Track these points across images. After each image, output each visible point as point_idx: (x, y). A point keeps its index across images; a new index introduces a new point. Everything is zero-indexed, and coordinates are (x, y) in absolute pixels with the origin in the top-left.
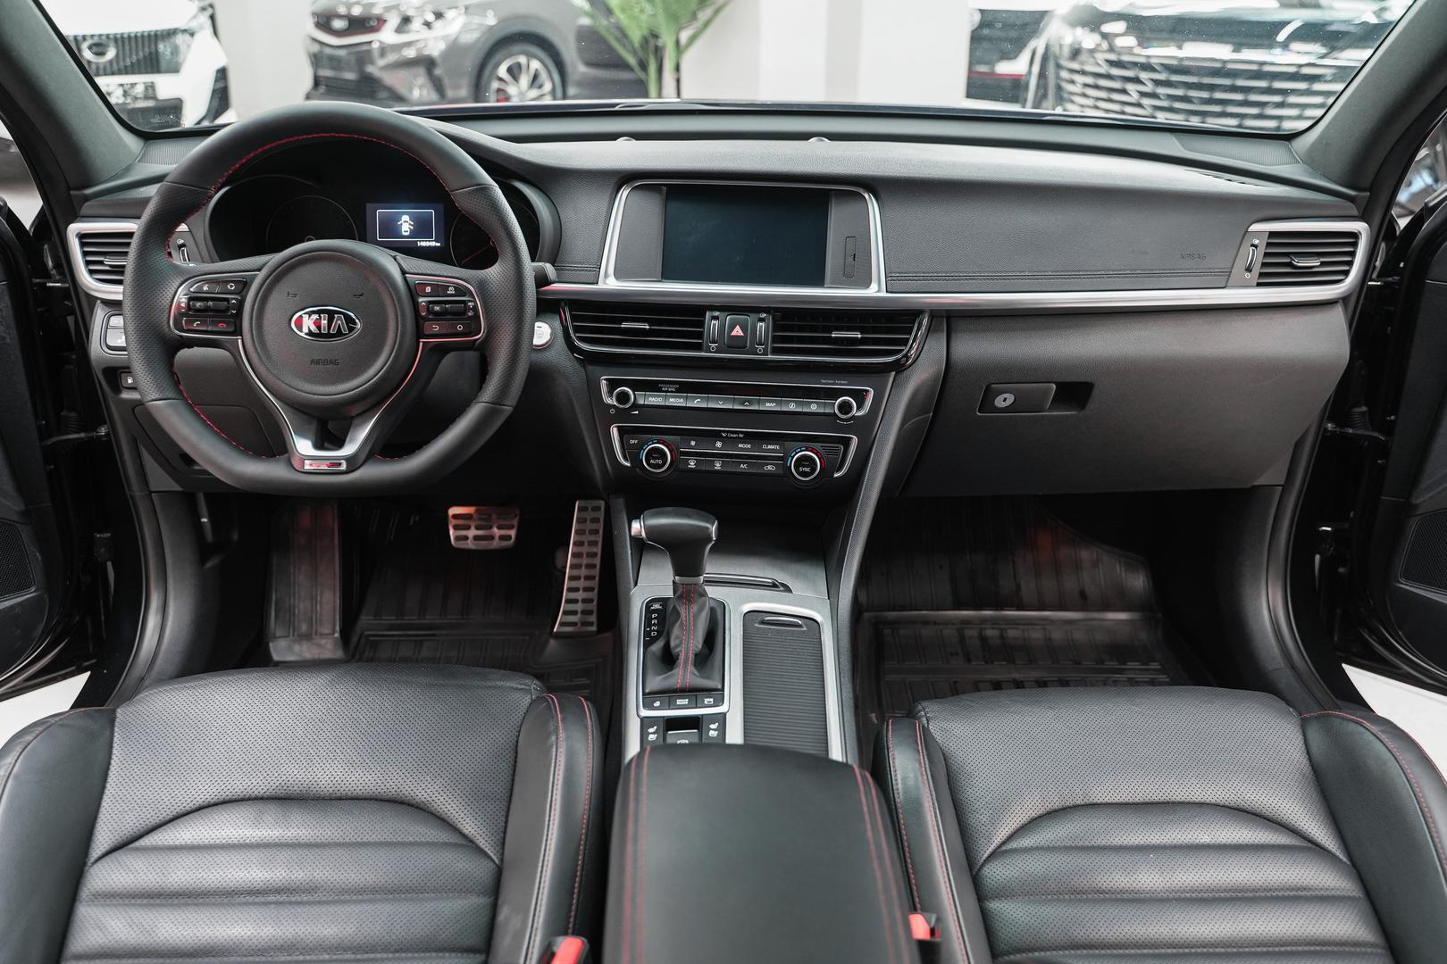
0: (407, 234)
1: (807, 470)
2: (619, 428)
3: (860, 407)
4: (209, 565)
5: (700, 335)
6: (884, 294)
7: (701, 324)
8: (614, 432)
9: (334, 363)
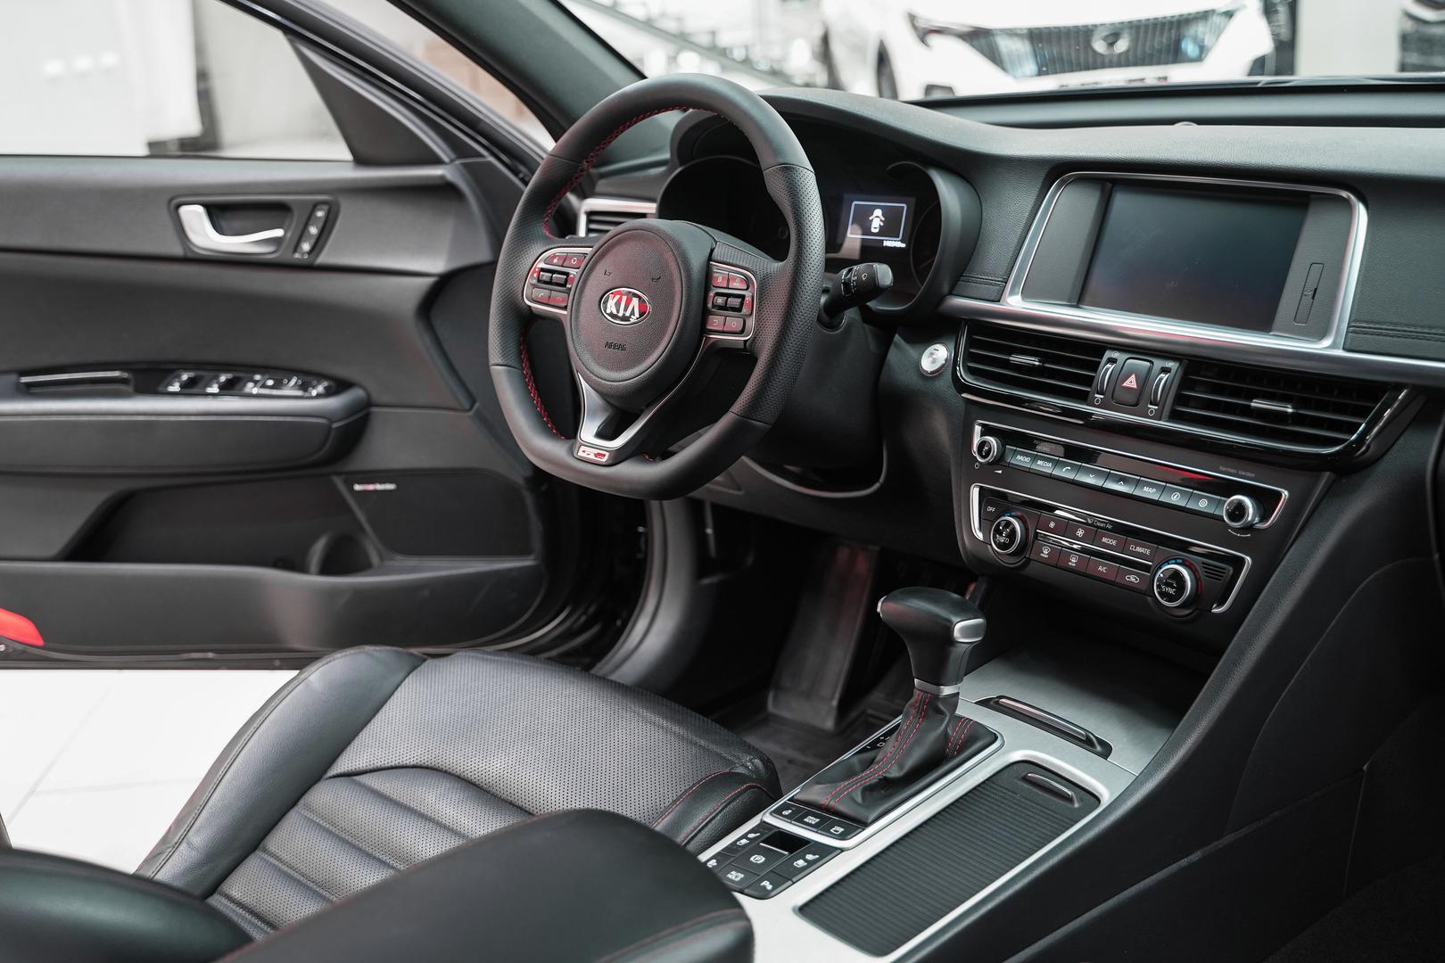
0: (877, 231)
1: (1171, 591)
2: (981, 488)
3: (1264, 518)
4: (706, 581)
5: (1089, 381)
6: (1340, 353)
7: (1095, 367)
8: (975, 493)
9: (622, 347)
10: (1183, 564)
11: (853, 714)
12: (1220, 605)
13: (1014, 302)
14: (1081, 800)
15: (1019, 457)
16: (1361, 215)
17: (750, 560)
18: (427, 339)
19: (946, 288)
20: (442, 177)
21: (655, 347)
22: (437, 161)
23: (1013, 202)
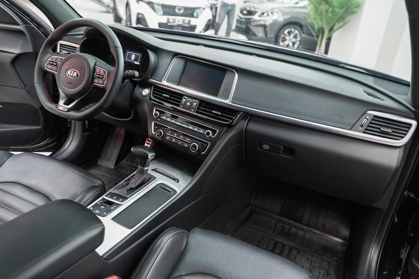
0: (133, 59)
1: (194, 149)
2: (154, 122)
3: (213, 135)
4: (85, 134)
5: (180, 102)
6: (230, 103)
7: (181, 99)
8: (153, 123)
9: (71, 84)
10: (196, 143)
11: (119, 165)
12: (203, 152)
13: (164, 82)
14: (173, 192)
15: (163, 117)
16: (237, 75)
17: (96, 129)
18: (13, 70)
19: (149, 77)
20: (19, 29)
21: (80, 85)
22: (18, 24)
23: (165, 60)
